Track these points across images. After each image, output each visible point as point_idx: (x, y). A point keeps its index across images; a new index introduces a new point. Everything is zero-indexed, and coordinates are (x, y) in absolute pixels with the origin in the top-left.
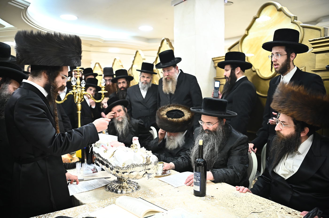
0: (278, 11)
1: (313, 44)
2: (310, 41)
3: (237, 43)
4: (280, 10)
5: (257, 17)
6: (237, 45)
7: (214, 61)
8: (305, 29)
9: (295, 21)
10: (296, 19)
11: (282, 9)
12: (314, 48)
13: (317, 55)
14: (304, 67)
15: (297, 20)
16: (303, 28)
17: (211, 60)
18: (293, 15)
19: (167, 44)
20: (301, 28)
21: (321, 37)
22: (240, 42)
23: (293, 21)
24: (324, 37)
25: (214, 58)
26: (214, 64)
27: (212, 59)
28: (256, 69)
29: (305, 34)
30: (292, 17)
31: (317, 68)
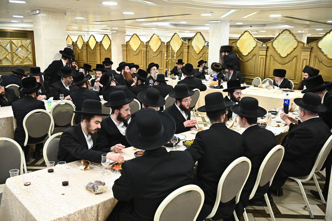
0: (250, 34)
5: (243, 34)
6: (235, 42)
19: (201, 35)
28: (242, 52)
29: (257, 44)
30: (254, 38)
31: (260, 54)
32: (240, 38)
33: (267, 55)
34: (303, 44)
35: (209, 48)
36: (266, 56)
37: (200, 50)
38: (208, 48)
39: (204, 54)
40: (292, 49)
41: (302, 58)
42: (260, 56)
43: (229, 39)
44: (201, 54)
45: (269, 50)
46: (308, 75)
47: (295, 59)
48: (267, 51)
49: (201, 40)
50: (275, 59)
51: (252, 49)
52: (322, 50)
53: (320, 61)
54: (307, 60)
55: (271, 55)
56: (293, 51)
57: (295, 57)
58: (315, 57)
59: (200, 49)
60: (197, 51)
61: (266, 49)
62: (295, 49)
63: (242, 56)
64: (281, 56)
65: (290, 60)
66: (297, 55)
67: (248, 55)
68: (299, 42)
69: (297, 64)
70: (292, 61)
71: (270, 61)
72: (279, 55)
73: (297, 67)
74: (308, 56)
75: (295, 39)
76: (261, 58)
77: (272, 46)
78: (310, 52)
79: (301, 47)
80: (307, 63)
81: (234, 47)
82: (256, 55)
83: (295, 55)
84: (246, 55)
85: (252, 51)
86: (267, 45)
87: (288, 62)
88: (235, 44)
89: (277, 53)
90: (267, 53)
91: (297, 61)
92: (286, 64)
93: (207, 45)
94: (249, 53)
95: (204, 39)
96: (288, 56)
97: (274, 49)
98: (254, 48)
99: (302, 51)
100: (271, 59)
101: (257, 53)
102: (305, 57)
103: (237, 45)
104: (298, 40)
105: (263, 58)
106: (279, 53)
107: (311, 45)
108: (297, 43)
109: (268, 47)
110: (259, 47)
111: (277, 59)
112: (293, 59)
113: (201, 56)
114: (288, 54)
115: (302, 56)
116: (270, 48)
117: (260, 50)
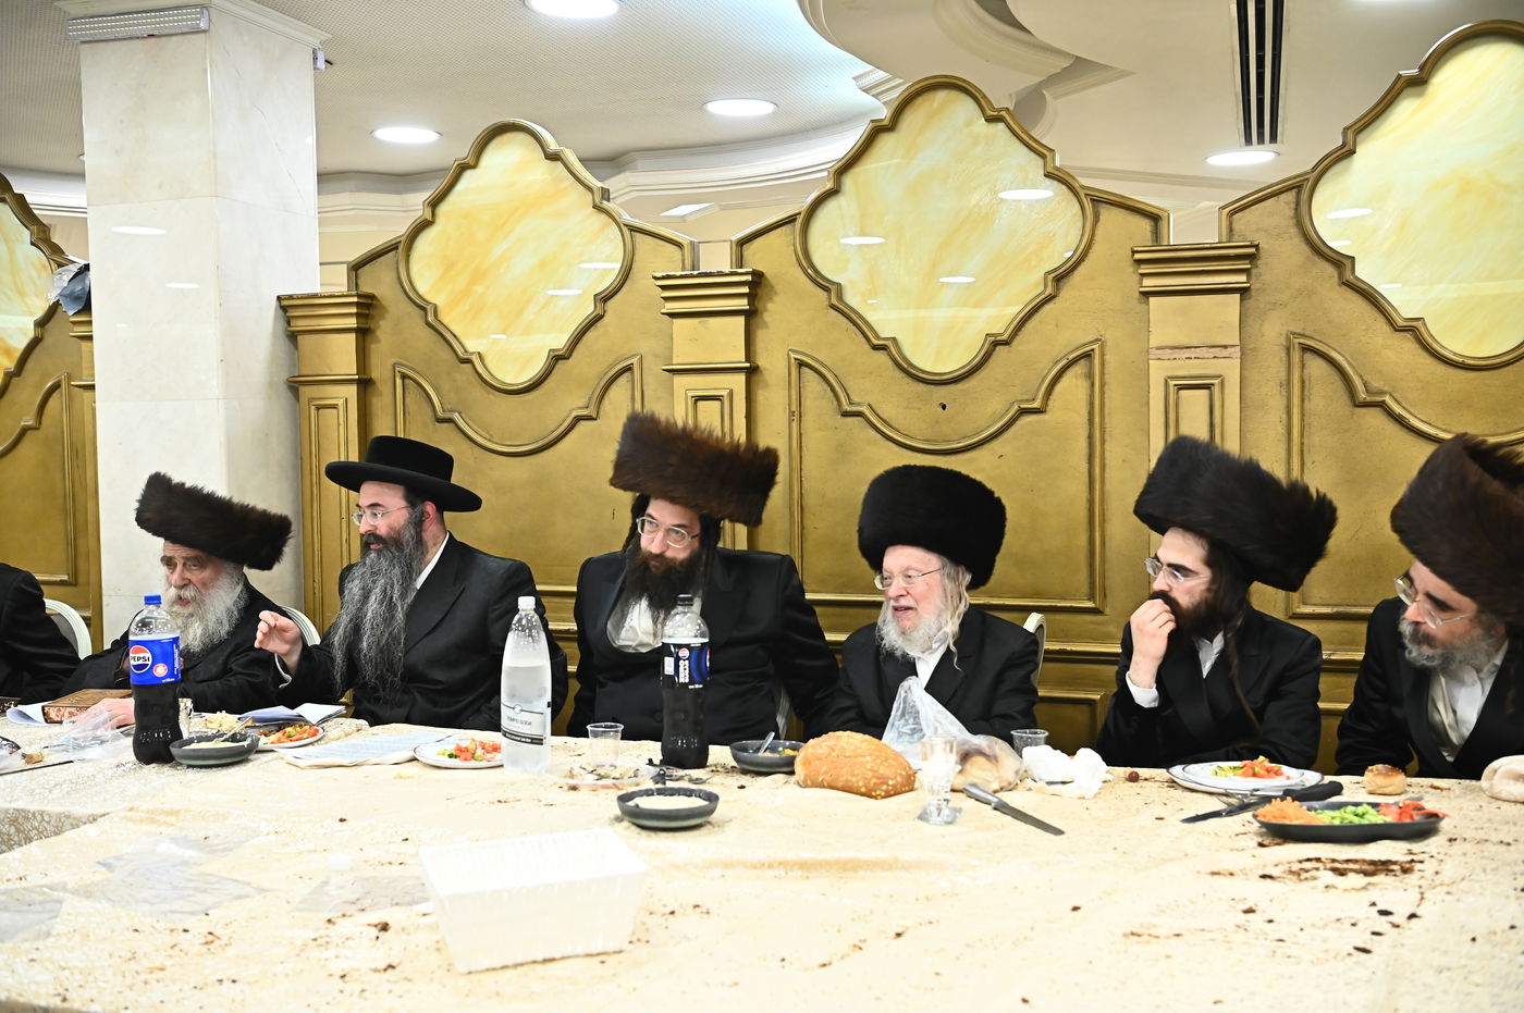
0: (547, 159)
1: (664, 288)
2: (656, 278)
3: (392, 247)
4: (553, 157)
5: (472, 163)
6: (390, 254)
7: (289, 310)
8: (638, 235)
9: (606, 204)
10: (606, 196)
11: (561, 154)
12: (666, 299)
13: (677, 322)
14: (635, 355)
15: (608, 201)
16: (631, 230)
17: (274, 302)
18: (599, 184)
19: (1, 200)
20: (625, 229)
21: (683, 269)
22: (401, 247)
23: (599, 204)
24: (695, 273)
25: (291, 297)
26: (289, 323)
27: (279, 298)
28: (473, 353)
29: (636, 252)
30: (595, 191)
31: (679, 361)
32: (443, 209)
33: (761, 362)
34: (1145, 225)
36: (752, 371)
37: (11, 364)
38: (80, 330)
39: (56, 395)
40: (1031, 285)
41: (1158, 371)
42: (679, 380)
44: (27, 392)
45: (775, 311)
46: (1210, 562)
47: (1073, 385)
48: (751, 315)
49: (14, 253)
50: (847, 407)
51: (588, 309)
52: (1364, 272)
53: (1362, 395)
54: (1216, 390)
55: (801, 364)
56: (1050, 299)
57: (1079, 369)
58: (1296, 355)
59: (8, 352)
61: (743, 304)
62: (1060, 277)
63: (478, 392)
64: (911, 365)
65: (1022, 401)
66: (1095, 346)
67: (548, 381)
68: (1100, 201)
69: (1107, 446)
70: (1048, 409)
71: (795, 424)
72: (890, 362)
73: (1107, 471)
74: (1225, 347)
75: (1048, 175)
76: (696, 401)
77: (800, 265)
78: (1238, 296)
79: (1137, 256)
80: (1217, 419)
81: (383, 303)
82: (633, 373)
83: (1068, 350)
84: (530, 380)
85: (590, 335)
86: (745, 254)
87: (997, 421)
88: (394, 274)
89: (863, 339)
90: (761, 336)
91: (1106, 412)
92: (982, 444)
93: (72, 292)
94: (560, 362)
95: (41, 235)
96: (991, 360)
97: (830, 299)
98: (609, 303)
99: (1146, 295)
100: (808, 403)
101: (647, 346)
102: (1187, 353)
103: (411, 282)
104: (1083, 187)
105: (718, 403)
106: (894, 339)
107: (1231, 224)
108: (1080, 224)
109: (757, 283)
110: (668, 285)
111: (874, 406)
112: (1059, 388)
113: (23, 423)
114: (996, 344)
115: (1163, 344)
116: (779, 288)
117: (673, 315)
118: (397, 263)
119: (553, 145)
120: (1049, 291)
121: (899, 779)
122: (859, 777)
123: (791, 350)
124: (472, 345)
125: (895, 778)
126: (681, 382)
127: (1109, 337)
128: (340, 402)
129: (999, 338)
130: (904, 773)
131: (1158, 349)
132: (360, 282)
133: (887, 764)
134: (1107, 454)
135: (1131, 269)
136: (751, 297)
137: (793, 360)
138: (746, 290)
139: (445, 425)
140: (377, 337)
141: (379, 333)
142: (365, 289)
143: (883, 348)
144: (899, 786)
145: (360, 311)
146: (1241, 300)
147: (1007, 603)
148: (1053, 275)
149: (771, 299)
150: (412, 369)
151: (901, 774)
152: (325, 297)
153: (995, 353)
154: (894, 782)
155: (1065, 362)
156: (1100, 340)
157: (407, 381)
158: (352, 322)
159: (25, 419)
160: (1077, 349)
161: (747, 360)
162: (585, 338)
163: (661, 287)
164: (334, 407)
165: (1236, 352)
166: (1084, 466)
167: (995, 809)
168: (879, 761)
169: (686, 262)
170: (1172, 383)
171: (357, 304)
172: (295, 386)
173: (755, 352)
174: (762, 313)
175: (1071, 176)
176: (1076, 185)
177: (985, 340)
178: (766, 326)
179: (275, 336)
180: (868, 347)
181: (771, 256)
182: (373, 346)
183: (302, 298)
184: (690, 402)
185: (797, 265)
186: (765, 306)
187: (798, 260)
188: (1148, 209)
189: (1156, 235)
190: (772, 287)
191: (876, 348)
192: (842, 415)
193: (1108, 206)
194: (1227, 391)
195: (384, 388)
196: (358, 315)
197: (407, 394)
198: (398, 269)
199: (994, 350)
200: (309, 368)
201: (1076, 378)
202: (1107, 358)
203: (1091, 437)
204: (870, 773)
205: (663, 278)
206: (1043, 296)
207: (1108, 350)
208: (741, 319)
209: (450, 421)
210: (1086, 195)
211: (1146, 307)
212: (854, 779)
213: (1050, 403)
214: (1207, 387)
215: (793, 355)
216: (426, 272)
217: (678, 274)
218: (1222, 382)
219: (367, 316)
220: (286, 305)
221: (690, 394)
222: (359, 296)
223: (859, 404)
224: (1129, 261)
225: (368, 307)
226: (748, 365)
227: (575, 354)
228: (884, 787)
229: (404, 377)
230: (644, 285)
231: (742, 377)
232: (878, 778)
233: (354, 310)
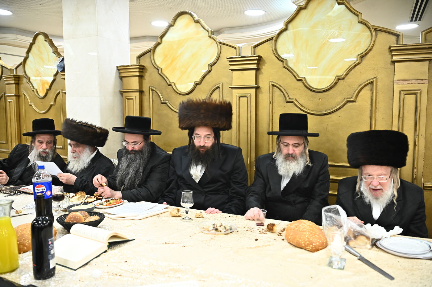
0: (195, 22)
1: (230, 61)
2: (227, 58)
3: (149, 51)
4: (197, 22)
5: (173, 24)
6: (149, 53)
8: (222, 45)
9: (212, 36)
10: (213, 33)
11: (199, 21)
12: (231, 65)
13: (234, 72)
14: (221, 83)
15: (213, 35)
16: (220, 44)
17: (115, 69)
18: (211, 30)
19: (45, 41)
20: (218, 44)
21: (236, 55)
22: (152, 51)
23: (210, 36)
24: (240, 56)
25: (120, 66)
26: (120, 74)
27: (117, 67)
28: (172, 83)
29: (222, 51)
30: (209, 31)
31: (234, 85)
33: (260, 85)
34: (394, 38)
35: (66, 77)
36: (257, 88)
37: (48, 87)
38: (63, 77)
39: (59, 95)
40: (352, 59)
41: (397, 88)
42: (234, 91)
43: (130, 38)
44: (52, 95)
45: (265, 69)
47: (366, 94)
48: (257, 70)
49: (48, 55)
50: (288, 100)
51: (206, 69)
54: (419, 95)
55: (273, 86)
56: (359, 64)
57: (368, 87)
59: (47, 83)
60: (41, 88)
61: (255, 66)
62: (362, 57)
63: (174, 95)
64: (310, 86)
65: (348, 98)
66: (375, 80)
67: (194, 91)
68: (378, 30)
69: (377, 114)
70: (357, 101)
71: (271, 105)
72: (303, 85)
73: (377, 122)
74: (423, 80)
75: (359, 22)
76: (240, 97)
77: (274, 54)
78: (428, 62)
79: (392, 48)
80: (418, 105)
81: (147, 68)
82: (220, 89)
83: (364, 81)
84: (189, 91)
85: (207, 77)
86: (256, 50)
87: (339, 105)
88: (150, 59)
89: (294, 78)
90: (261, 77)
91: (377, 102)
92: (333, 112)
93: (61, 65)
94: (198, 85)
95: (56, 50)
96: (337, 84)
97: (283, 65)
98: (213, 67)
99: (393, 62)
100: (276, 98)
101: (224, 80)
102: (408, 82)
103: (154, 62)
104: (372, 26)
105: (246, 98)
106: (304, 77)
107: (426, 37)
108: (370, 38)
109: (260, 59)
110: (231, 61)
111: (297, 99)
112: (361, 94)
113: (51, 104)
114: (339, 79)
115: (399, 79)
116: (266, 61)
117: (233, 70)
118: (151, 56)
119: (196, 18)
120: (359, 61)
121: (318, 243)
122: (302, 240)
123: (270, 81)
124: (172, 80)
125: (316, 243)
126: (235, 91)
127: (379, 77)
128: (134, 98)
129: (340, 77)
130: (320, 241)
131: (398, 80)
132: (140, 62)
133: (314, 237)
134: (377, 116)
135: (388, 53)
136: (258, 64)
137: (271, 85)
138: (256, 62)
139: (164, 105)
140: (145, 78)
141: (145, 77)
142: (142, 64)
143: (301, 80)
144: (317, 246)
145: (140, 70)
146: (429, 64)
147: (340, 165)
148: (360, 56)
149: (264, 65)
150: (155, 88)
151: (319, 242)
152: (130, 66)
153: (339, 82)
154: (315, 244)
155: (363, 85)
156: (376, 78)
157: (153, 91)
158: (137, 74)
159: (52, 102)
160: (368, 81)
161: (256, 84)
162: (205, 78)
163: (229, 61)
164: (132, 99)
165: (426, 82)
166: (369, 120)
167: (359, 259)
168: (311, 235)
169: (237, 53)
170: (402, 92)
171: (139, 68)
172: (122, 93)
173: (259, 82)
174: (261, 69)
175: (367, 22)
176: (369, 25)
177: (336, 78)
178: (262, 73)
179: (116, 78)
180: (295, 80)
181: (265, 51)
182: (144, 81)
183: (123, 67)
184: (238, 98)
185: (273, 54)
186: (262, 67)
187: (273, 52)
188: (396, 32)
189: (398, 41)
190: (264, 61)
191: (298, 80)
192: (287, 102)
193: (380, 32)
194: (422, 95)
195: (146, 93)
196: (139, 71)
197: (153, 95)
198: (151, 58)
199: (338, 81)
200: (126, 88)
201: (367, 90)
202: (378, 84)
203: (371, 110)
204: (307, 239)
205: (230, 58)
206: (356, 63)
207: (379, 81)
208: (254, 71)
209: (165, 103)
210: (373, 28)
211: (393, 66)
212: (300, 240)
213: (358, 99)
214: (415, 94)
215: (271, 83)
216: (159, 58)
217: (235, 57)
218: (421, 92)
219: (142, 72)
220: (120, 69)
221: (238, 95)
222: (139, 66)
223: (292, 99)
224: (387, 50)
225: (142, 69)
226: (256, 86)
227: (202, 83)
228: (311, 246)
229: (152, 90)
230: (224, 61)
231: (254, 90)
232: (310, 242)
233: (138, 70)
